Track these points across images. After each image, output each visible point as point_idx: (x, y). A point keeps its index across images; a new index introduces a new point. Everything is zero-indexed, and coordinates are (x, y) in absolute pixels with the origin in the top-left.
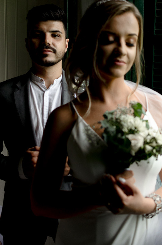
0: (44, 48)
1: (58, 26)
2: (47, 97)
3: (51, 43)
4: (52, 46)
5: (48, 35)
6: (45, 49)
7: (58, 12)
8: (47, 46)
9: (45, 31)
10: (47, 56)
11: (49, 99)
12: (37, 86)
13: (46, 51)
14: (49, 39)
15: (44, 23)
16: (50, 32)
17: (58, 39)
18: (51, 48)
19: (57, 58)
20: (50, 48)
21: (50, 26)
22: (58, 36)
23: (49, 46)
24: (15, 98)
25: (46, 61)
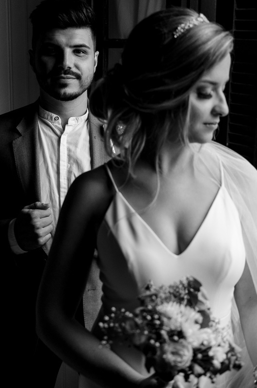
0: (61, 74)
1: (83, 36)
2: (64, 146)
3: (72, 66)
4: (74, 70)
5: (68, 52)
6: (63, 75)
7: (83, 13)
8: (66, 71)
9: (63, 46)
10: (65, 85)
11: (68, 149)
12: (48, 128)
13: (64, 78)
14: (70, 59)
15: (62, 31)
16: (71, 47)
17: (83, 56)
18: (73, 74)
19: (81, 86)
20: (71, 74)
21: (71, 37)
22: (83, 53)
23: (70, 70)
24: (15, 150)
25: (65, 93)
